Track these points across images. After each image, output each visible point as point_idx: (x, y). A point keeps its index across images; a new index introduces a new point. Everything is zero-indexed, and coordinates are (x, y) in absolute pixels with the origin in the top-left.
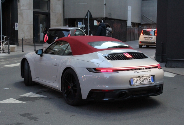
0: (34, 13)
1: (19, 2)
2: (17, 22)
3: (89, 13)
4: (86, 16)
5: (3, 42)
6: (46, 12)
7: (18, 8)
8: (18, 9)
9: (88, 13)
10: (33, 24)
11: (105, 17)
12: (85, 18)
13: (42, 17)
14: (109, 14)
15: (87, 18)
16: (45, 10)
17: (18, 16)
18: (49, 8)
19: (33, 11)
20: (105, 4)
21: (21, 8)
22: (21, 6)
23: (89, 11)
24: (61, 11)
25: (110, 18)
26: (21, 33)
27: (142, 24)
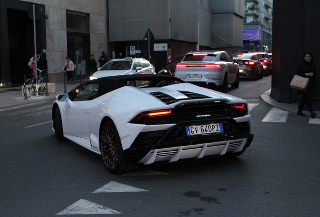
0: (69, 34)
1: (47, 19)
2: (46, 48)
3: (149, 34)
4: (145, 37)
5: (38, 78)
6: (84, 32)
7: (47, 27)
8: (46, 29)
9: (147, 33)
10: (67, 50)
11: (170, 38)
12: (144, 40)
13: (78, 39)
14: (175, 34)
15: (147, 40)
16: (83, 30)
17: (47, 39)
18: (87, 26)
19: (67, 32)
20: (170, 20)
21: (51, 27)
22: (51, 24)
23: (149, 30)
24: (104, 31)
25: (176, 39)
26: (52, 65)
27: (212, 47)
